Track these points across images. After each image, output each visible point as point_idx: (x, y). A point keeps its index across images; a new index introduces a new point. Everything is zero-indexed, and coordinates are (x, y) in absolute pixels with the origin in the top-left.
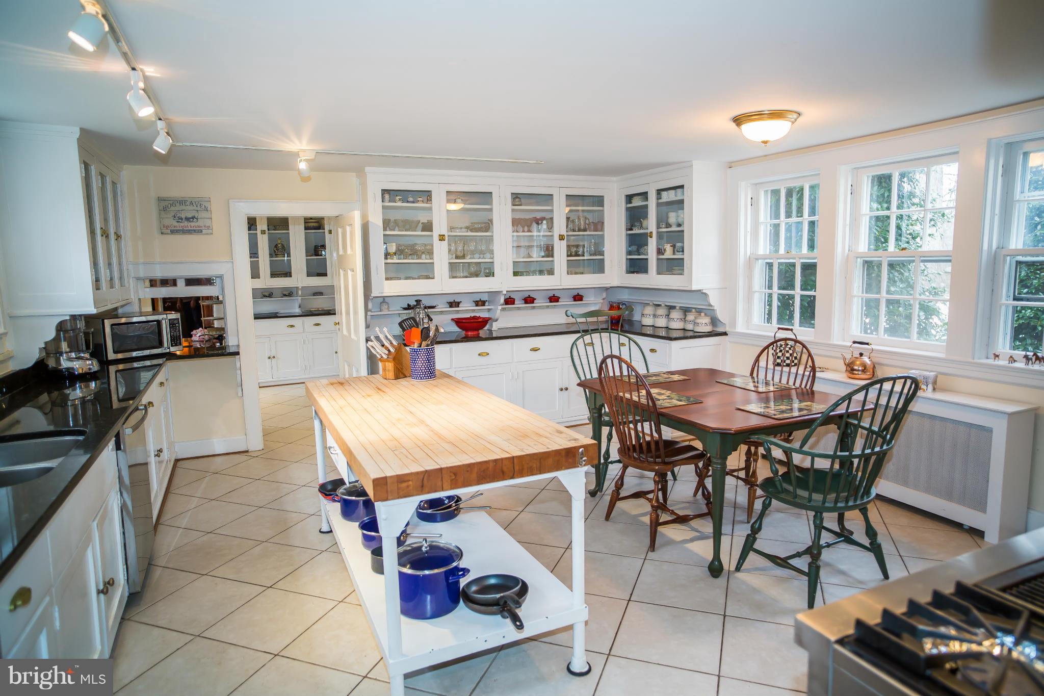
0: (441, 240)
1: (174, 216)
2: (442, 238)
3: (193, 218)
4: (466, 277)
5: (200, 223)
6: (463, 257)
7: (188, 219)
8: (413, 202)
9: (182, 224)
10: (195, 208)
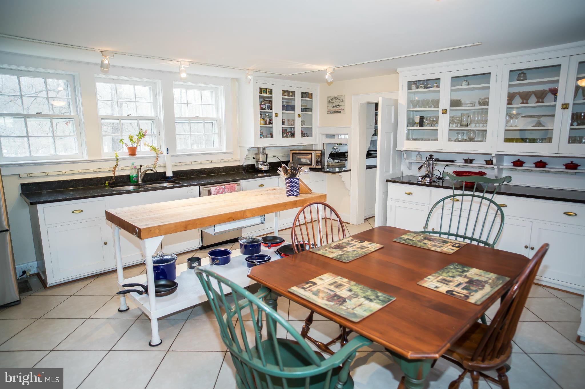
0: (444, 114)
1: (332, 105)
2: (445, 112)
3: (338, 105)
4: (466, 140)
5: (340, 108)
6: (467, 126)
7: (336, 106)
8: (431, 88)
9: (334, 109)
10: (339, 101)
